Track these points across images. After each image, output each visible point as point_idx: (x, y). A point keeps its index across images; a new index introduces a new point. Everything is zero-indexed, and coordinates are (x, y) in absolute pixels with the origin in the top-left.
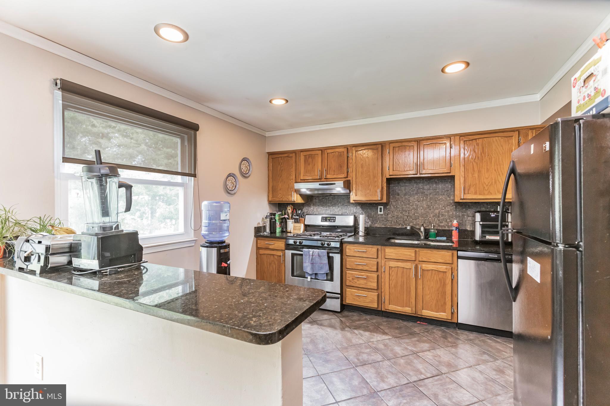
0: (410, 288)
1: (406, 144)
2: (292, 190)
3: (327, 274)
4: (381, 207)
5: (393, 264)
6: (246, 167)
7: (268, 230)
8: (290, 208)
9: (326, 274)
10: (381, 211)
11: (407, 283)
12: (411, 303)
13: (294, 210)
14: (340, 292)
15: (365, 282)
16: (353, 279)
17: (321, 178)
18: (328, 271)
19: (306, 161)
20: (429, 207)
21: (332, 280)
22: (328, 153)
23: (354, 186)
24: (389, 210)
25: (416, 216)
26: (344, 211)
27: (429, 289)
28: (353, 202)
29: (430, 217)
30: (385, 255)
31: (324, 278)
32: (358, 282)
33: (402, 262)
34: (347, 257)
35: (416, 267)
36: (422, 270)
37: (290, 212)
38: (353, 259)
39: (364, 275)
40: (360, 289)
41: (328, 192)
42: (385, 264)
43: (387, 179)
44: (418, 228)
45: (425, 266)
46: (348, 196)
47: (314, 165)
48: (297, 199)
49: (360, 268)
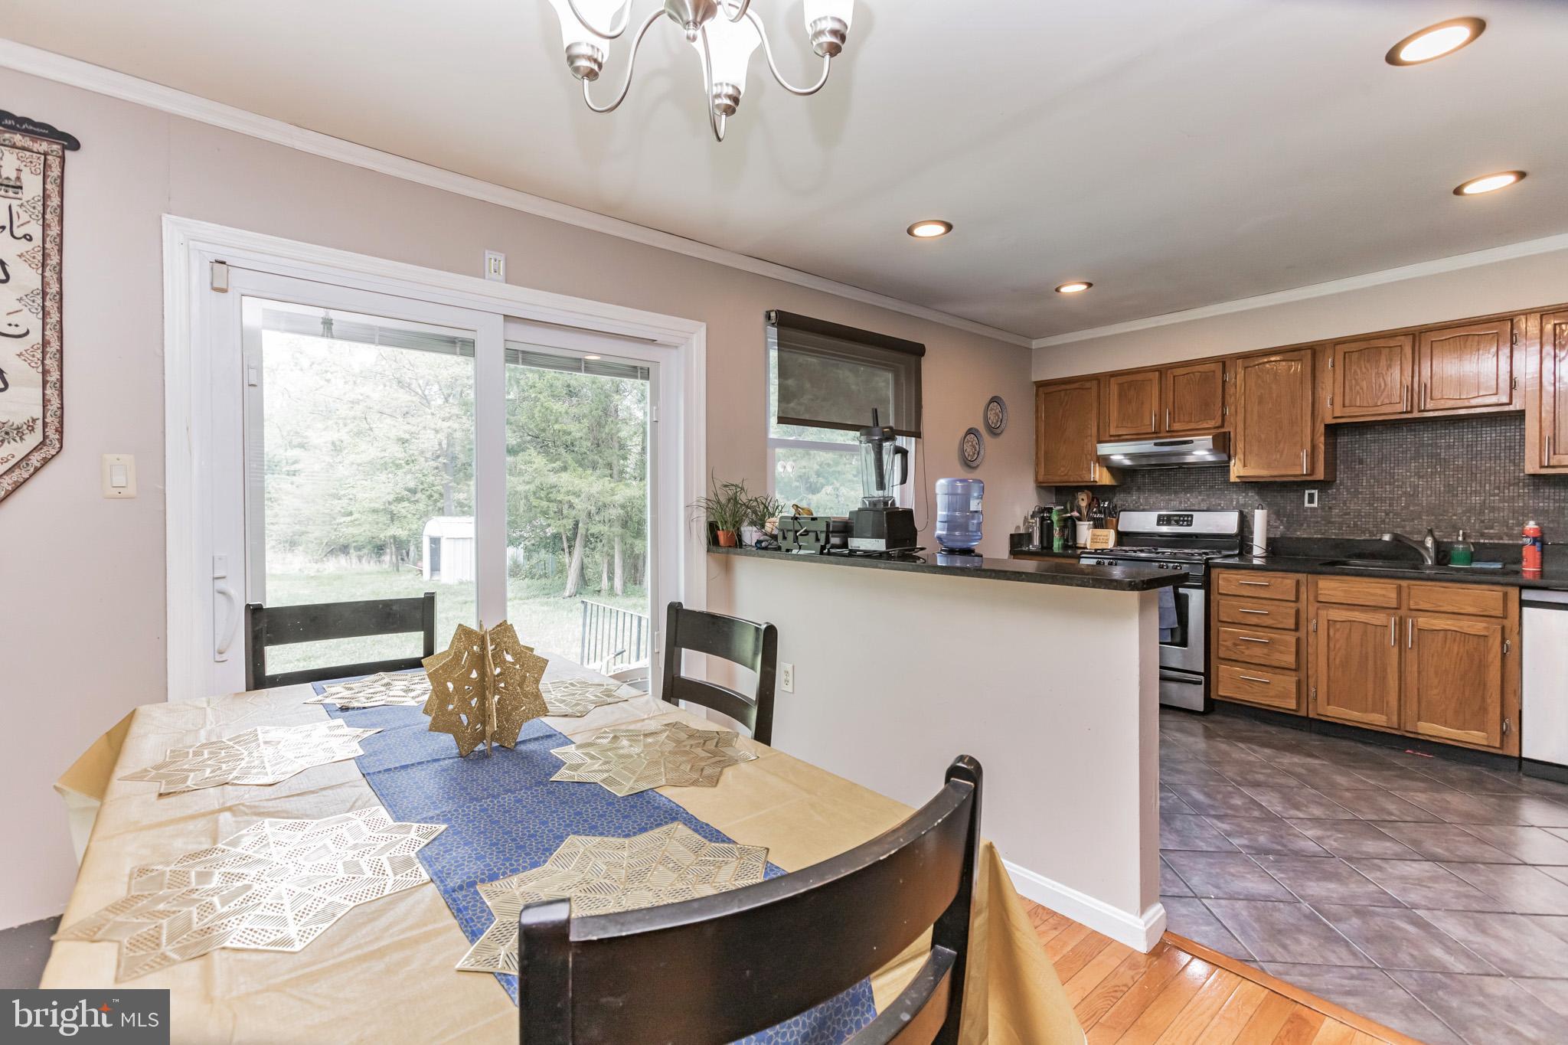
0: (1385, 670)
1: (1381, 343)
2: (1089, 457)
3: (1173, 630)
4: (1313, 491)
5: (1336, 614)
6: (997, 415)
7: (1036, 541)
8: (1085, 498)
9: (1169, 631)
10: (1311, 501)
11: (1375, 656)
12: (1387, 703)
13: (1093, 500)
14: (1203, 671)
15: (1266, 651)
16: (1235, 645)
17: (1157, 430)
18: (1174, 624)
19: (1121, 395)
20: (1450, 489)
21: (1184, 643)
22: (1174, 377)
23: (1240, 445)
24: (1335, 499)
25: (1412, 511)
26: (1213, 501)
27: (1436, 673)
28: (1238, 480)
30: (1316, 597)
31: (1166, 638)
32: (1247, 652)
33: (1362, 611)
34: (1219, 597)
35: (1401, 624)
36: (1416, 630)
37: (1084, 504)
38: (1234, 602)
39: (1263, 636)
40: (1252, 666)
41: (1174, 460)
42: (1317, 614)
43: (1327, 426)
44: (1419, 539)
45: (1423, 621)
46: (1223, 468)
47: (1142, 403)
48: (1101, 476)
49: (1254, 620)
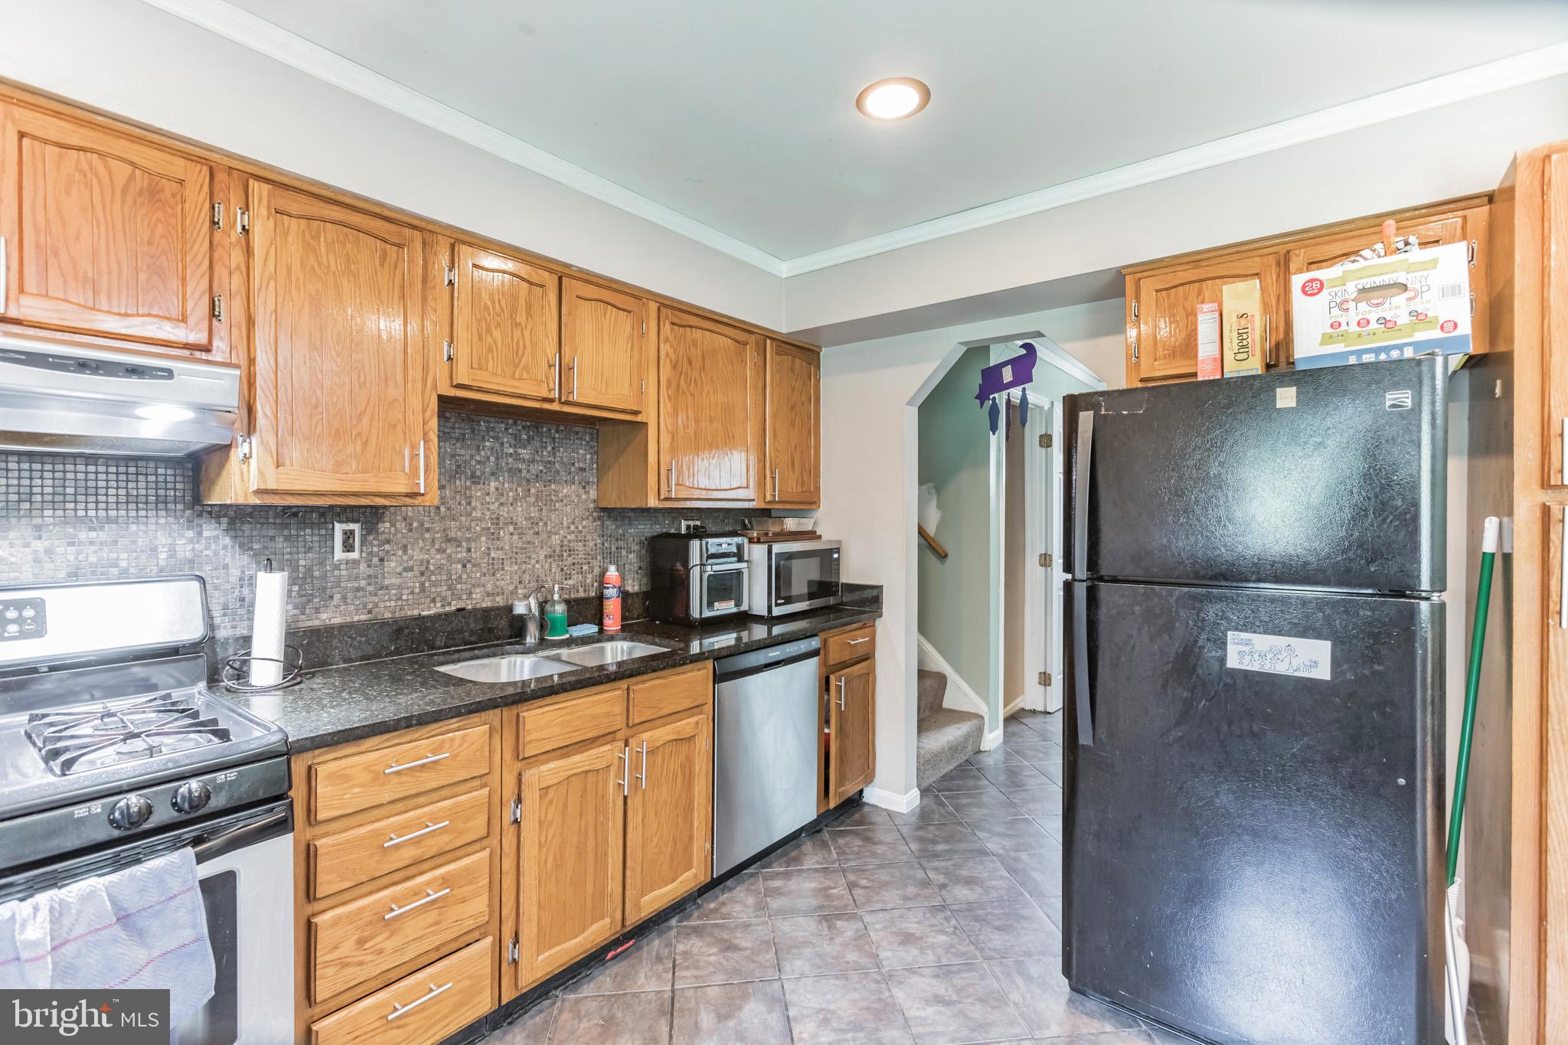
4: (350, 527)
5: (553, 771)
10: (348, 547)
12: (610, 895)
20: (532, 523)
23: (265, 409)
24: (388, 542)
25: (493, 559)
27: (656, 814)
29: (537, 562)
34: (314, 833)
39: (427, 881)
42: (519, 784)
43: (439, 399)
49: (407, 855)
